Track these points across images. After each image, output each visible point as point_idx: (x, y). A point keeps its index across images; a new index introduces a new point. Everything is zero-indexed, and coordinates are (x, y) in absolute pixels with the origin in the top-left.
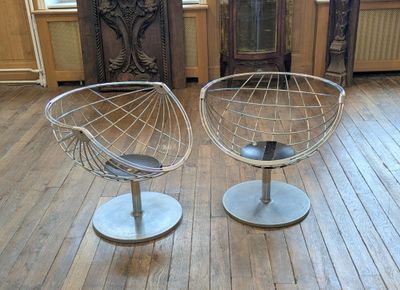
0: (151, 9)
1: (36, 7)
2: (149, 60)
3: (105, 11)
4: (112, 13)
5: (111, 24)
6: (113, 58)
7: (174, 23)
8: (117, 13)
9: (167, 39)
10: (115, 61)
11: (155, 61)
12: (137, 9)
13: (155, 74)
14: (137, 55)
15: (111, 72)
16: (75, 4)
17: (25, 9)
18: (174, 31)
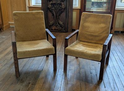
0: (63, 8)
1: (29, 5)
2: (61, 23)
3: (50, 7)
4: (52, 8)
5: (51, 11)
6: (51, 22)
7: (70, 12)
8: (53, 8)
9: (67, 17)
10: (51, 23)
11: (63, 23)
12: (59, 7)
13: (63, 27)
14: (58, 21)
15: (49, 26)
16: (41, 5)
17: (26, 5)
18: (70, 15)
